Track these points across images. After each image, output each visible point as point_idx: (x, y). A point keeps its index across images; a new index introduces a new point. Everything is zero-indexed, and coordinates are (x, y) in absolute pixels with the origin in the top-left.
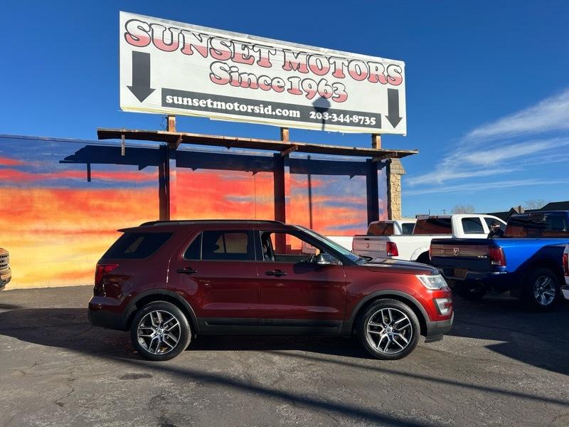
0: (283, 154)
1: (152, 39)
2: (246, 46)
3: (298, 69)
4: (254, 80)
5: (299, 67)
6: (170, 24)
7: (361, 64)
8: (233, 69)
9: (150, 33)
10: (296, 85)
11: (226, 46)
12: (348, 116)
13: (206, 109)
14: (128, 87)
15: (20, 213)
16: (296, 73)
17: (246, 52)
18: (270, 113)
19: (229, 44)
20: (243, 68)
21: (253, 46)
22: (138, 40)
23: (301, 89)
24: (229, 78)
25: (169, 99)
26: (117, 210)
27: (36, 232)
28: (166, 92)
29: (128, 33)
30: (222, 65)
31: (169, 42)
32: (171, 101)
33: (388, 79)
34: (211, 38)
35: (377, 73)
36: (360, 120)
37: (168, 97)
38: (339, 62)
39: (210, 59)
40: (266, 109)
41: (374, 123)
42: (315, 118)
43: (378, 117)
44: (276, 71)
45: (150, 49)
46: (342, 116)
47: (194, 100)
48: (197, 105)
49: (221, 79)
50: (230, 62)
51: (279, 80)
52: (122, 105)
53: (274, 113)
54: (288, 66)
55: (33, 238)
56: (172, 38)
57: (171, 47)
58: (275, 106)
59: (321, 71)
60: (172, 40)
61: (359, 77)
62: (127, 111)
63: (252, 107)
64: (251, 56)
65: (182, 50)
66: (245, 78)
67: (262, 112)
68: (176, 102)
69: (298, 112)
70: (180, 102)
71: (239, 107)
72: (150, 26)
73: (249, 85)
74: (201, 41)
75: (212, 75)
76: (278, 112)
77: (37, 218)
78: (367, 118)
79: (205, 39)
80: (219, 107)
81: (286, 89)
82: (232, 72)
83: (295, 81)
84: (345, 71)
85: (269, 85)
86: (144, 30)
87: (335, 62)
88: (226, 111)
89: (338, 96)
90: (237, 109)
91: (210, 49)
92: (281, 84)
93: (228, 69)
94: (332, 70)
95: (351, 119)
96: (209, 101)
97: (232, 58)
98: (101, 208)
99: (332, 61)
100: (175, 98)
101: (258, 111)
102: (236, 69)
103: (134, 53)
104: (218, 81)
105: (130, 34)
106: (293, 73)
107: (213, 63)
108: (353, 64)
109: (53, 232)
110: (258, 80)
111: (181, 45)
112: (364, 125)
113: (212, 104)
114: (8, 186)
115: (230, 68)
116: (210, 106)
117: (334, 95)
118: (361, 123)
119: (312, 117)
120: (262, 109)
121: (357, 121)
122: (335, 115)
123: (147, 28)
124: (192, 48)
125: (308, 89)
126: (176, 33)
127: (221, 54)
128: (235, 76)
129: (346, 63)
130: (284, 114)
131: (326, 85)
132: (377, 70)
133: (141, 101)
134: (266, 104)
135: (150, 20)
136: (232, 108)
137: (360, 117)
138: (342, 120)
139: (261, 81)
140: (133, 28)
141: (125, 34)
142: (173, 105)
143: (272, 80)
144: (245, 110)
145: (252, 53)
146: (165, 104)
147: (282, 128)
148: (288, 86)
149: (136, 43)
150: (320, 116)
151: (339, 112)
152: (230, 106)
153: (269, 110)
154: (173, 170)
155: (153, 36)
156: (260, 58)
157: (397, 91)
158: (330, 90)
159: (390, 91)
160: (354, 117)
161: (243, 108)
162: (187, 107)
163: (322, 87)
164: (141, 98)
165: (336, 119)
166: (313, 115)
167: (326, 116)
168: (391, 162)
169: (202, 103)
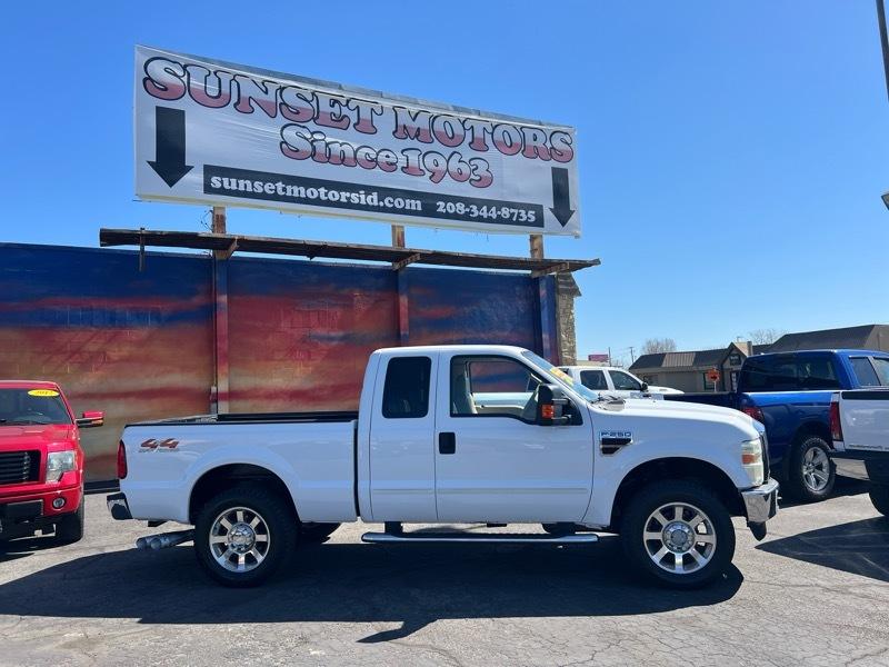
0: (397, 266)
1: (188, 88)
2: (336, 101)
3: (417, 136)
4: (349, 152)
5: (418, 133)
7: (511, 130)
8: (317, 136)
9: (185, 79)
10: (414, 162)
11: (306, 100)
12: (494, 209)
13: (275, 197)
14: (150, 163)
16: (415, 143)
17: (336, 109)
18: (376, 203)
19: (310, 98)
20: (332, 134)
21: (348, 102)
22: (166, 89)
23: (422, 168)
24: (310, 149)
25: (216, 182)
26: (130, 360)
28: (210, 171)
29: (149, 78)
30: (300, 129)
31: (216, 94)
32: (218, 185)
33: (551, 153)
34: (282, 89)
35: (535, 143)
36: (512, 215)
37: (214, 179)
38: (478, 128)
39: (281, 121)
40: (370, 197)
41: (533, 219)
42: (444, 211)
43: (538, 209)
44: (384, 140)
45: (184, 104)
46: (485, 208)
47: (256, 184)
48: (260, 190)
49: (298, 151)
50: (311, 125)
51: (384, 153)
53: (381, 204)
54: (401, 132)
56: (220, 87)
57: (220, 101)
58: (384, 192)
59: (452, 140)
60: (220, 90)
61: (509, 149)
63: (348, 194)
64: (345, 116)
65: (235, 105)
66: (336, 149)
67: (363, 202)
68: (226, 186)
69: (419, 203)
70: (234, 187)
71: (326, 195)
72: (184, 68)
73: (343, 160)
74: (266, 93)
75: (284, 145)
76: (387, 202)
78: (523, 212)
79: (272, 90)
80: (296, 194)
81: (399, 168)
82: (315, 140)
83: (413, 155)
84: (488, 137)
85: (372, 160)
86: (175, 75)
87: (472, 127)
88: (307, 201)
89: (478, 178)
90: (323, 197)
91: (281, 104)
92: (392, 159)
93: (309, 136)
94: (469, 139)
95: (499, 213)
96: (280, 185)
97: (314, 119)
99: (468, 125)
100: (226, 180)
101: (357, 201)
102: (321, 137)
103: (159, 110)
104: (293, 154)
105: (153, 81)
106: (409, 143)
107: (285, 127)
108: (499, 131)
110: (355, 153)
111: (234, 99)
112: (518, 223)
113: (284, 190)
115: (312, 134)
116: (280, 193)
117: (472, 177)
118: (514, 219)
119: (440, 210)
120: (363, 197)
121: (508, 216)
122: (475, 207)
123: (180, 73)
124: (252, 103)
125: (432, 167)
126: (225, 80)
127: (298, 113)
128: (320, 147)
129: (489, 129)
130: (397, 205)
131: (460, 161)
132: (535, 140)
133: (171, 184)
134: (369, 190)
136: (316, 195)
137: (512, 211)
138: (485, 215)
139: (361, 154)
140: (157, 70)
141: (145, 80)
142: (222, 191)
143: (378, 154)
144: (337, 198)
145: (345, 111)
146: (208, 189)
147: (393, 227)
148: (402, 163)
149: (162, 94)
150: (451, 208)
151: (480, 203)
152: (312, 193)
153: (373, 199)
154: (221, 294)
155: (189, 83)
156: (359, 119)
157: (566, 170)
158: (466, 169)
159: (555, 171)
160: (503, 209)
161: (334, 195)
162: (245, 194)
163: (454, 165)
164: (171, 181)
165: (476, 214)
166: (441, 207)
167: (461, 208)
168: (560, 279)
169: (268, 188)
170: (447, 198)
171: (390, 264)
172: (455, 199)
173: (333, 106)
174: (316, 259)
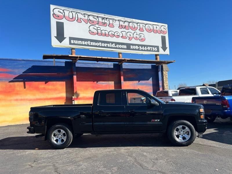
0: (120, 64)
1: (64, 16)
3: (125, 28)
4: (107, 33)
5: (125, 27)
6: (71, 10)
7: (150, 26)
8: (98, 28)
10: (124, 35)
11: (95, 19)
12: (146, 47)
13: (88, 45)
14: (55, 37)
15: (9, 92)
16: (124, 30)
17: (103, 21)
18: (114, 46)
19: (96, 18)
20: (102, 28)
21: (106, 19)
22: (59, 17)
23: (126, 36)
24: (97, 32)
25: (72, 42)
26: (51, 90)
27: (17, 100)
28: (71, 39)
30: (94, 27)
31: (72, 17)
33: (161, 32)
34: (89, 16)
35: (156, 29)
36: (151, 49)
37: (72, 41)
38: (141, 25)
39: (89, 24)
40: (113, 45)
41: (156, 50)
42: (132, 48)
43: (158, 47)
44: (116, 29)
45: (63, 20)
46: (143, 47)
47: (83, 42)
48: (84, 44)
49: (93, 33)
50: (97, 26)
51: (117, 33)
52: (52, 44)
53: (116, 47)
54: (121, 27)
55: (15, 103)
56: (73, 15)
57: (72, 19)
58: (116, 43)
59: (134, 29)
60: (73, 17)
61: (150, 31)
62: (54, 47)
63: (107, 44)
64: (106, 23)
65: (77, 21)
66: (103, 32)
67: (111, 46)
69: (126, 46)
70: (77, 43)
71: (101, 44)
72: (63, 11)
73: (105, 35)
75: (90, 31)
76: (117, 46)
77: (17, 94)
78: (154, 48)
79: (86, 16)
80: (93, 45)
81: (120, 37)
83: (124, 33)
84: (144, 29)
85: (113, 35)
86: (61, 13)
88: (96, 46)
89: (141, 39)
91: (89, 20)
92: (118, 34)
93: (96, 28)
94: (139, 28)
95: (147, 48)
96: (89, 42)
97: (98, 24)
98: (44, 89)
99: (138, 24)
100: (75, 41)
101: (109, 46)
102: (100, 29)
103: (57, 22)
105: (55, 14)
106: (123, 30)
107: (90, 26)
108: (147, 25)
109: (24, 100)
110: (109, 33)
111: (77, 19)
112: (152, 51)
113: (90, 43)
114: (4, 81)
115: (97, 28)
116: (89, 44)
117: (140, 39)
118: (151, 50)
120: (111, 45)
121: (150, 49)
122: (140, 47)
123: (62, 12)
124: (81, 20)
125: (129, 36)
126: (74, 14)
127: (93, 22)
128: (99, 31)
129: (144, 25)
130: (120, 47)
134: (112, 43)
135: (63, 8)
136: (98, 45)
137: (151, 48)
138: (143, 49)
139: (110, 33)
140: (56, 11)
141: (53, 14)
142: (74, 44)
143: (115, 33)
144: (104, 46)
145: (106, 21)
146: (70, 44)
147: (119, 53)
148: (121, 35)
149: (58, 18)
150: (134, 47)
151: (142, 46)
154: (74, 72)
155: (64, 15)
156: (109, 23)
157: (165, 36)
158: (138, 37)
159: (162, 37)
160: (148, 47)
162: (80, 45)
163: (135, 35)
164: (61, 41)
165: (141, 49)
166: (132, 47)
167: (137, 47)
168: (164, 66)
169: (86, 43)
170: (133, 45)
171: (118, 63)
172: (135, 45)
173: (102, 20)
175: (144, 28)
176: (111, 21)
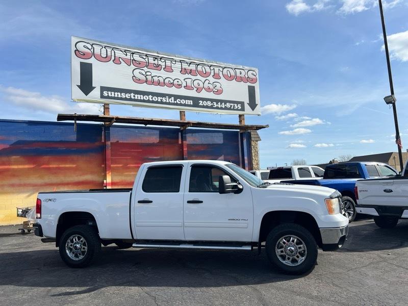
0: (182, 128)
1: (93, 54)
2: (156, 58)
3: (190, 73)
4: (161, 80)
5: (191, 72)
6: (105, 44)
7: (230, 70)
8: (148, 73)
9: (92, 50)
10: (189, 84)
11: (143, 58)
12: (223, 104)
13: (130, 99)
14: (77, 86)
16: (189, 76)
17: (156, 62)
19: (145, 57)
20: (154, 73)
21: (161, 59)
22: (84, 55)
23: (193, 86)
24: (145, 79)
25: (105, 93)
26: (69, 169)
27: (13, 185)
28: (103, 89)
29: (77, 50)
30: (141, 71)
31: (105, 56)
32: (106, 95)
33: (248, 80)
34: (133, 54)
36: (231, 106)
37: (105, 92)
38: (216, 69)
39: (132, 67)
40: (170, 99)
41: (240, 108)
42: (202, 105)
44: (176, 75)
45: (92, 61)
46: (219, 103)
47: (122, 94)
48: (124, 97)
49: (139, 80)
50: (145, 69)
51: (177, 80)
53: (175, 102)
54: (184, 71)
55: (10, 190)
56: (107, 53)
57: (107, 59)
58: (176, 97)
59: (206, 75)
60: (107, 55)
61: (229, 78)
63: (161, 98)
64: (160, 65)
65: (113, 61)
66: (156, 79)
67: (168, 101)
68: (110, 95)
69: (191, 101)
70: (113, 95)
71: (152, 98)
72: (92, 45)
73: (159, 84)
74: (126, 55)
75: (134, 78)
76: (178, 101)
77: (13, 175)
78: (236, 105)
79: (129, 54)
80: (139, 98)
81: (183, 87)
82: (147, 75)
83: (189, 81)
85: (171, 83)
86: (88, 48)
87: (214, 69)
88: (144, 101)
89: (216, 90)
90: (151, 100)
91: (133, 60)
92: (180, 83)
93: (144, 73)
94: (212, 74)
95: (225, 105)
96: (132, 94)
97: (147, 66)
99: (212, 68)
100: (110, 93)
101: (165, 101)
102: (150, 74)
103: (81, 63)
104: (137, 81)
105: (78, 51)
106: (187, 76)
107: (134, 70)
108: (225, 70)
109: (25, 185)
110: (164, 80)
111: (113, 58)
112: (234, 109)
113: (134, 96)
115: (146, 73)
116: (133, 97)
117: (214, 90)
118: (232, 108)
119: (200, 104)
120: (167, 99)
121: (229, 106)
122: (215, 103)
123: (90, 47)
124: (121, 60)
125: (197, 86)
126: (109, 50)
127: (140, 64)
128: (149, 78)
129: (221, 69)
130: (182, 103)
131: (209, 83)
132: (241, 74)
133: (86, 95)
134: (170, 96)
135: (92, 42)
136: (148, 99)
137: (231, 104)
138: (220, 106)
139: (167, 81)
140: (80, 47)
141: (75, 51)
142: (108, 97)
143: (174, 81)
144: (157, 100)
145: (160, 63)
146: (102, 96)
147: (181, 112)
148: (184, 84)
150: (205, 103)
151: (217, 101)
152: (146, 98)
153: (172, 100)
155: (94, 52)
156: (166, 66)
157: (254, 87)
158: (211, 87)
159: (249, 87)
160: (227, 104)
161: (155, 99)
162: (118, 98)
163: (206, 85)
164: (87, 93)
165: (216, 106)
166: (201, 103)
167: (209, 104)
168: (252, 133)
169: (128, 96)
170: (203, 99)
171: (179, 127)
172: (207, 100)
173: (155, 60)
174: (148, 126)
175: (221, 73)
176: (168, 63)
